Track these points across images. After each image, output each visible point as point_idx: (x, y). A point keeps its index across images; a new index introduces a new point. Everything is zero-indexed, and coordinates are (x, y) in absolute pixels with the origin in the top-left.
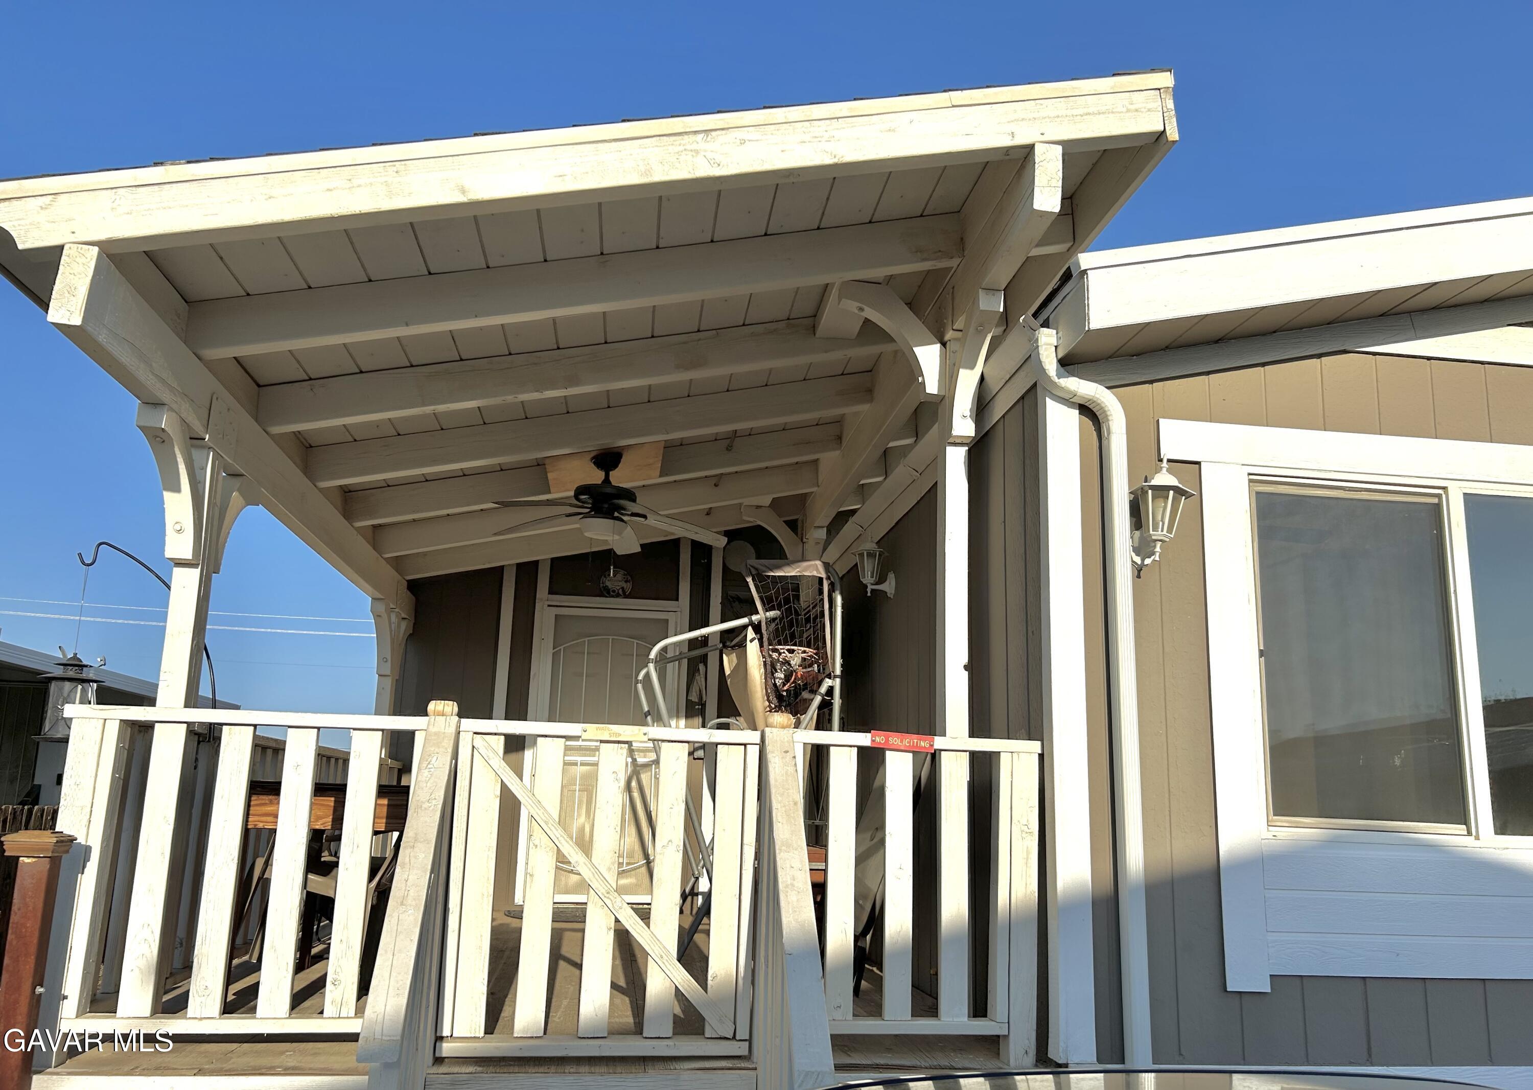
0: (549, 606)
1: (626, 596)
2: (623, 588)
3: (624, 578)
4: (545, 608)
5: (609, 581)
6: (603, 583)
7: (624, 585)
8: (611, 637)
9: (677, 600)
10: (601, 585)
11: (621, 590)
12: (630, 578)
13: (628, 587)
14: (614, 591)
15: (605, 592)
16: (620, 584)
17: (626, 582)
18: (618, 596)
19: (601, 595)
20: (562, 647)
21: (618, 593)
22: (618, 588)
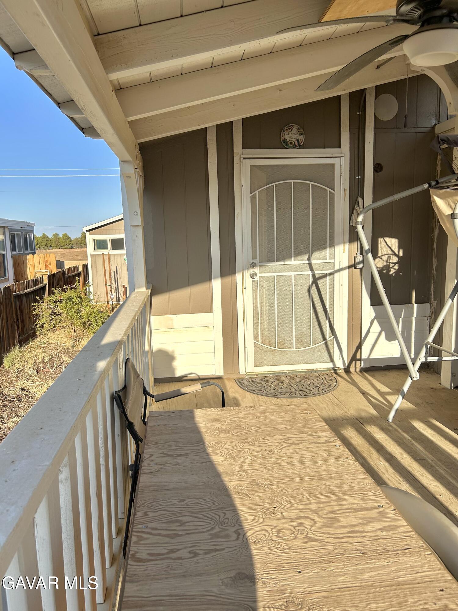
0: (244, 159)
1: (301, 147)
2: (298, 140)
3: (299, 131)
4: (241, 161)
5: (287, 134)
6: (282, 136)
7: (299, 137)
8: (292, 181)
9: (340, 147)
10: (282, 139)
11: (297, 142)
12: (303, 132)
13: (301, 138)
14: (291, 143)
15: (285, 145)
16: (296, 136)
17: (300, 134)
18: (295, 146)
19: (282, 147)
20: (257, 192)
21: (294, 144)
22: (294, 140)
